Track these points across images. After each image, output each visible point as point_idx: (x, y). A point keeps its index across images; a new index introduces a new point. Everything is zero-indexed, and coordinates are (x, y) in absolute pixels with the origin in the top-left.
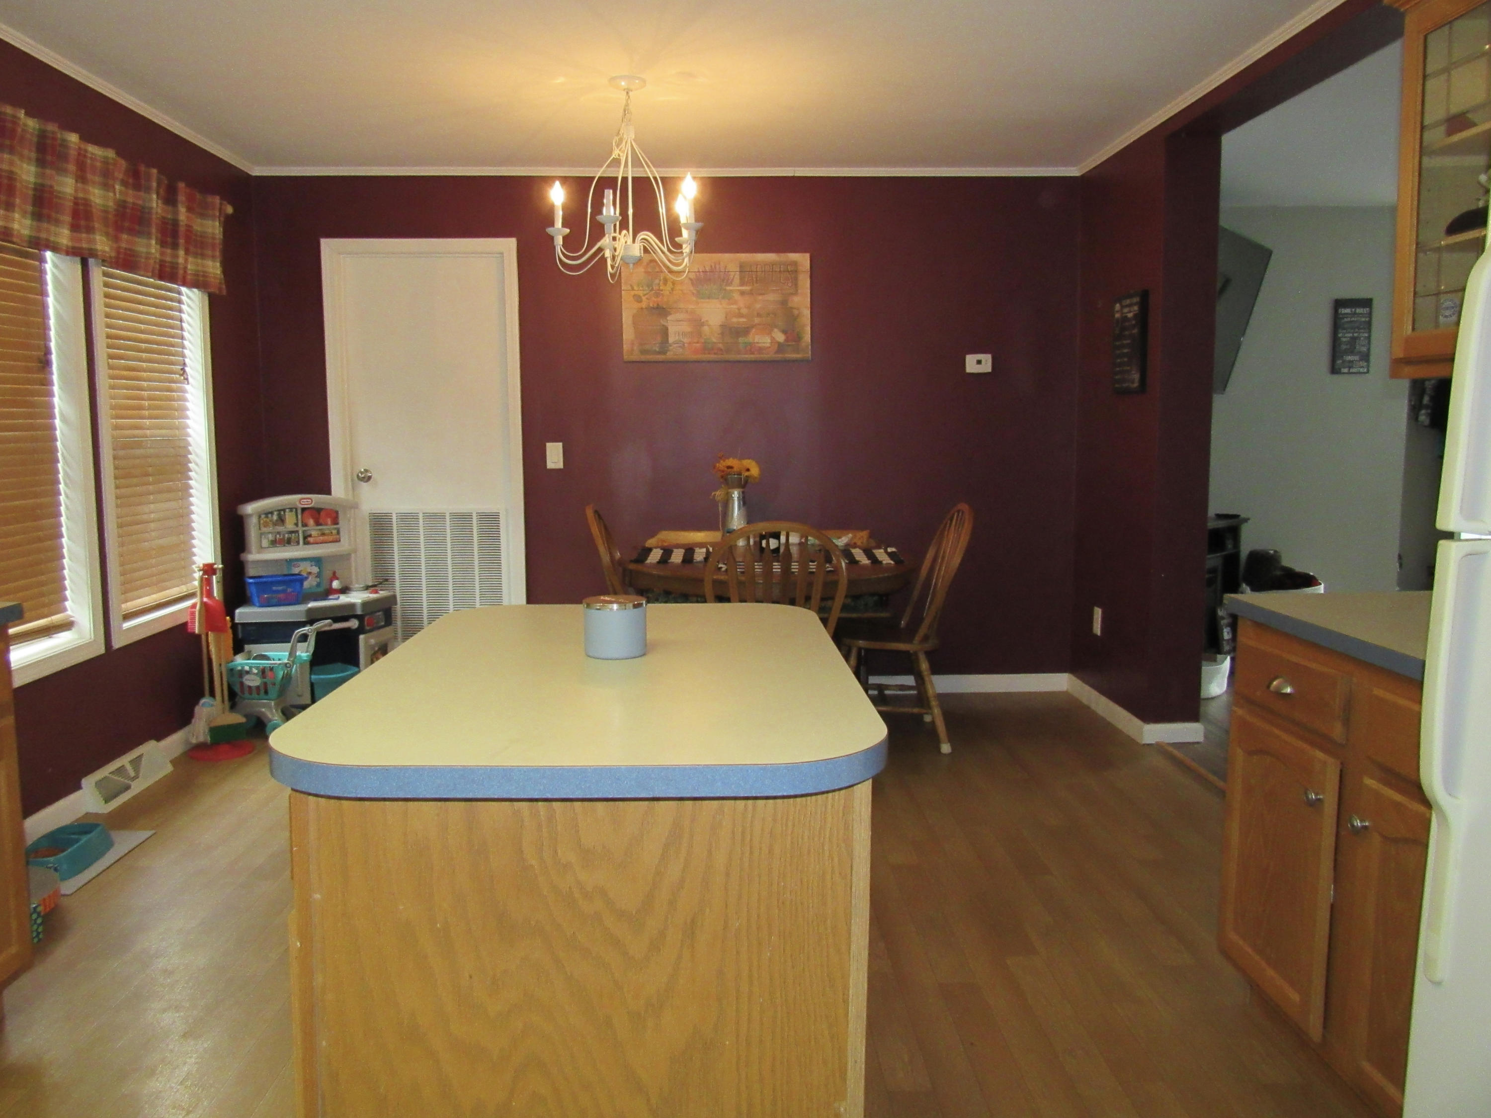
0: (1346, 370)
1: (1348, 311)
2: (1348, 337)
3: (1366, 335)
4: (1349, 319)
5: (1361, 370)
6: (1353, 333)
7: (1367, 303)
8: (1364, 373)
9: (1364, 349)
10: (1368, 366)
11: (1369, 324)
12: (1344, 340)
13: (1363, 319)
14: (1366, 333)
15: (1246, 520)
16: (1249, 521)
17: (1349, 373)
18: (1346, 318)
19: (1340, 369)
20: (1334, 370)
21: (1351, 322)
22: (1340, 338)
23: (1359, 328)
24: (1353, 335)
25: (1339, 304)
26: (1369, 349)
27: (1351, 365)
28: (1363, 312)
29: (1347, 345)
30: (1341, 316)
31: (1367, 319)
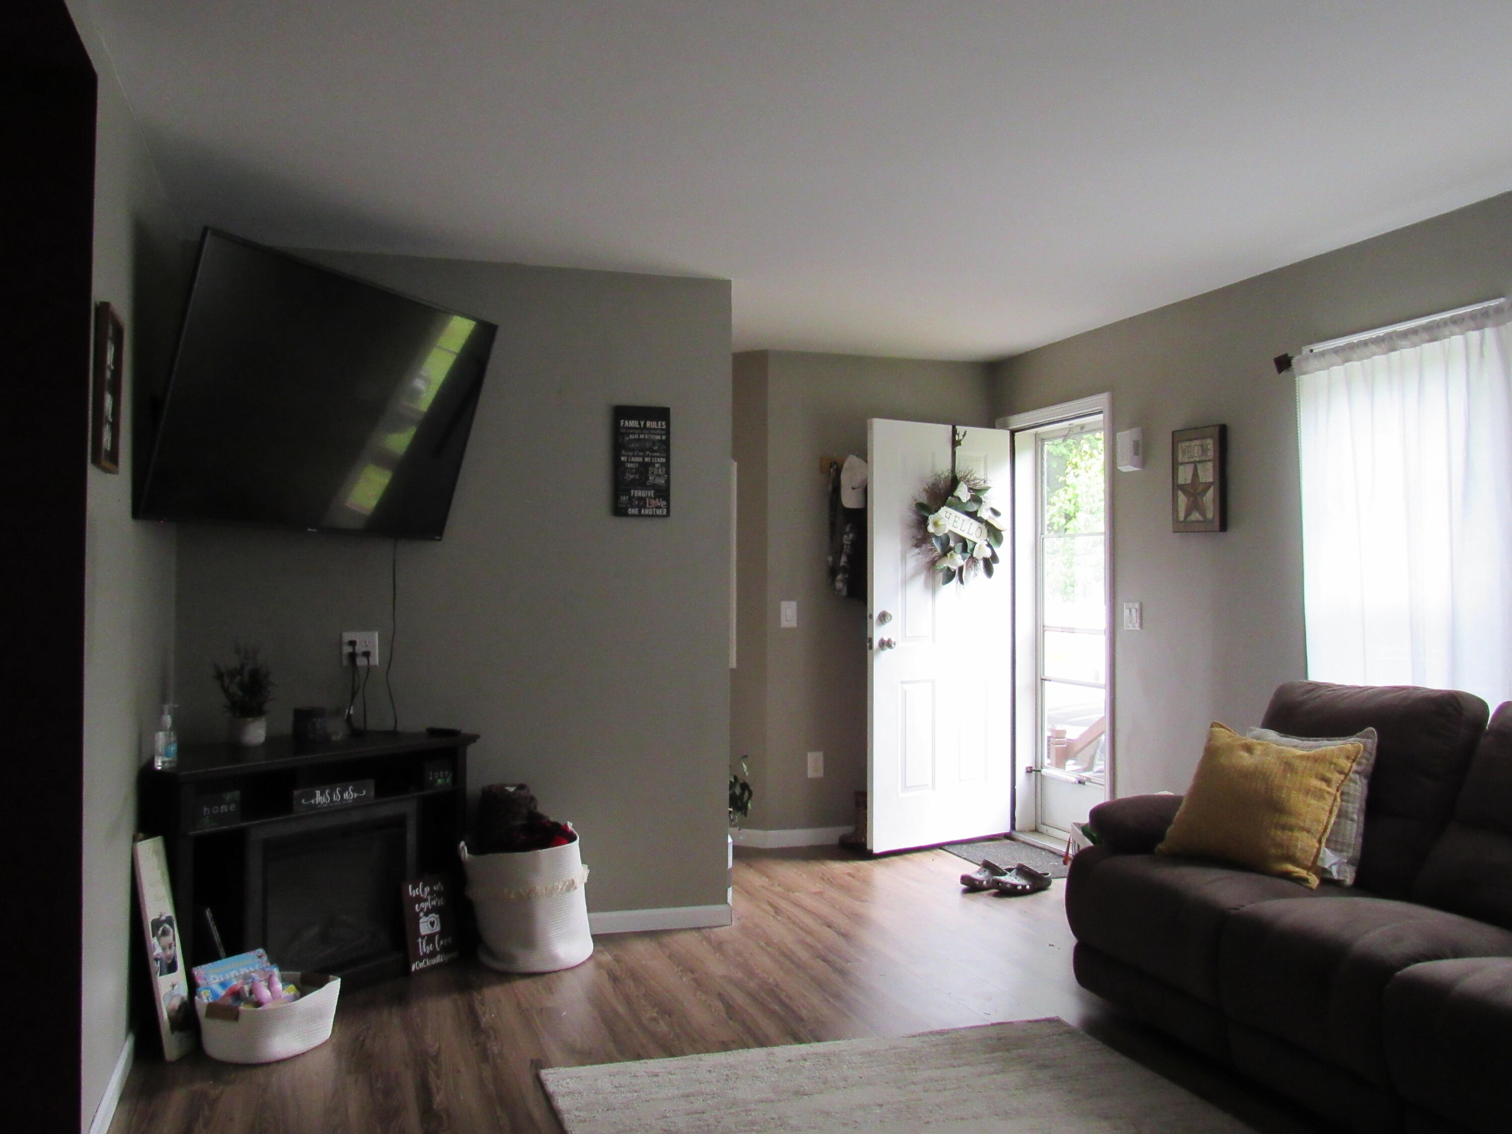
0: (632, 511)
1: (633, 423)
2: (637, 462)
3: (664, 460)
4: (636, 436)
5: (659, 512)
6: (643, 457)
7: (663, 414)
8: (663, 516)
9: (661, 481)
10: (668, 508)
11: (665, 447)
12: (629, 465)
13: (658, 437)
14: (663, 457)
15: (473, 738)
16: (478, 740)
17: (640, 515)
18: (633, 433)
19: (626, 509)
20: (619, 511)
21: (639, 440)
22: (624, 462)
23: (652, 451)
24: (644, 459)
25: (621, 412)
26: (668, 481)
27: (642, 503)
28: (656, 427)
29: (635, 474)
30: (624, 431)
31: (664, 437)
